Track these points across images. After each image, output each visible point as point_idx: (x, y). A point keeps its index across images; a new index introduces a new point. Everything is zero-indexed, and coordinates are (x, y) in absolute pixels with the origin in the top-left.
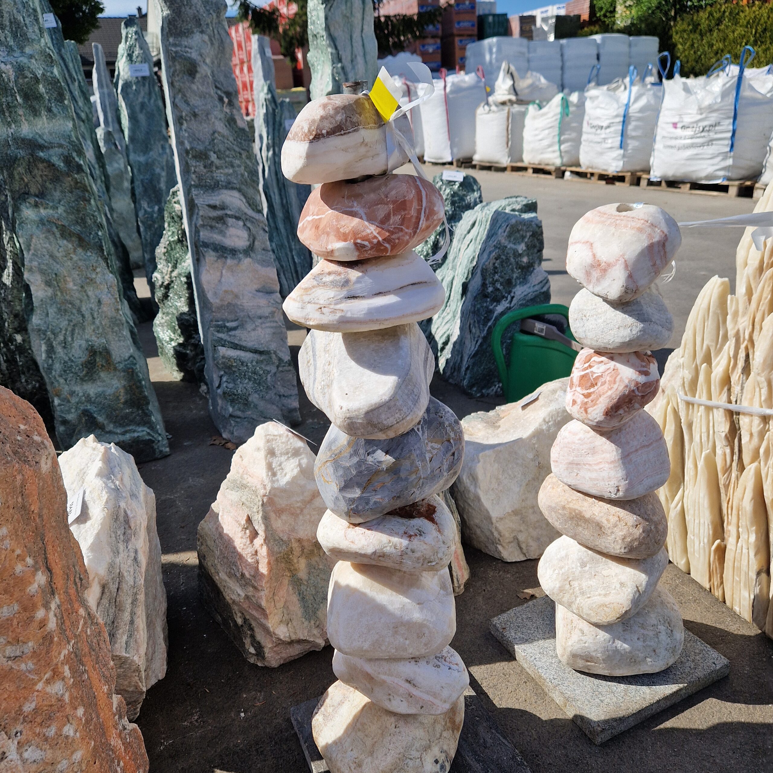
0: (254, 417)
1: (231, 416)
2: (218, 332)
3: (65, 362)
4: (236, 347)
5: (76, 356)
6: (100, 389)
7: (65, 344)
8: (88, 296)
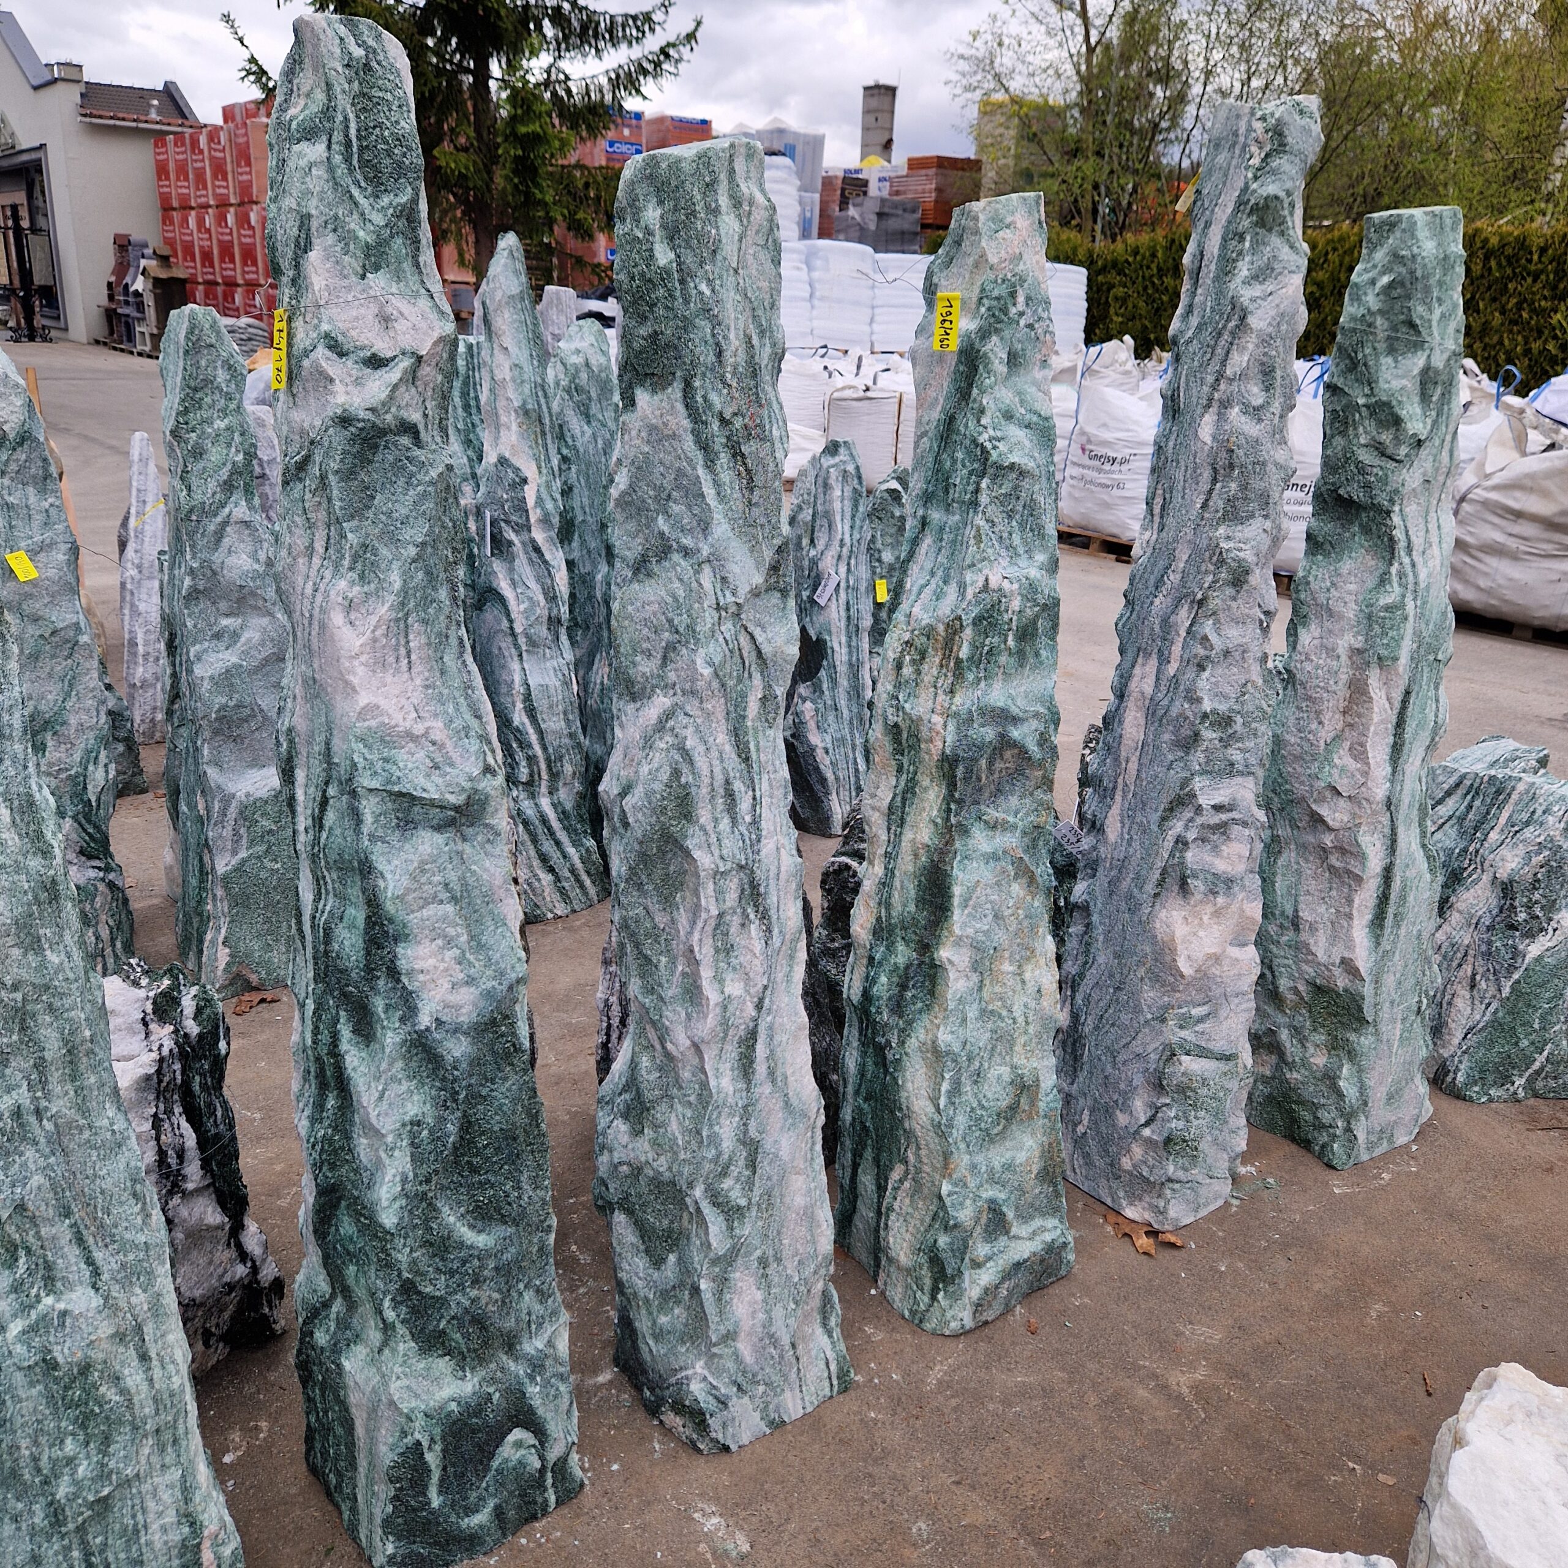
0: (1200, 1178)
1: (1170, 1180)
2: (1181, 1027)
3: (973, 1110)
4: (1204, 1053)
5: (990, 1095)
6: (1008, 1155)
7: (978, 1077)
8: (1023, 982)
